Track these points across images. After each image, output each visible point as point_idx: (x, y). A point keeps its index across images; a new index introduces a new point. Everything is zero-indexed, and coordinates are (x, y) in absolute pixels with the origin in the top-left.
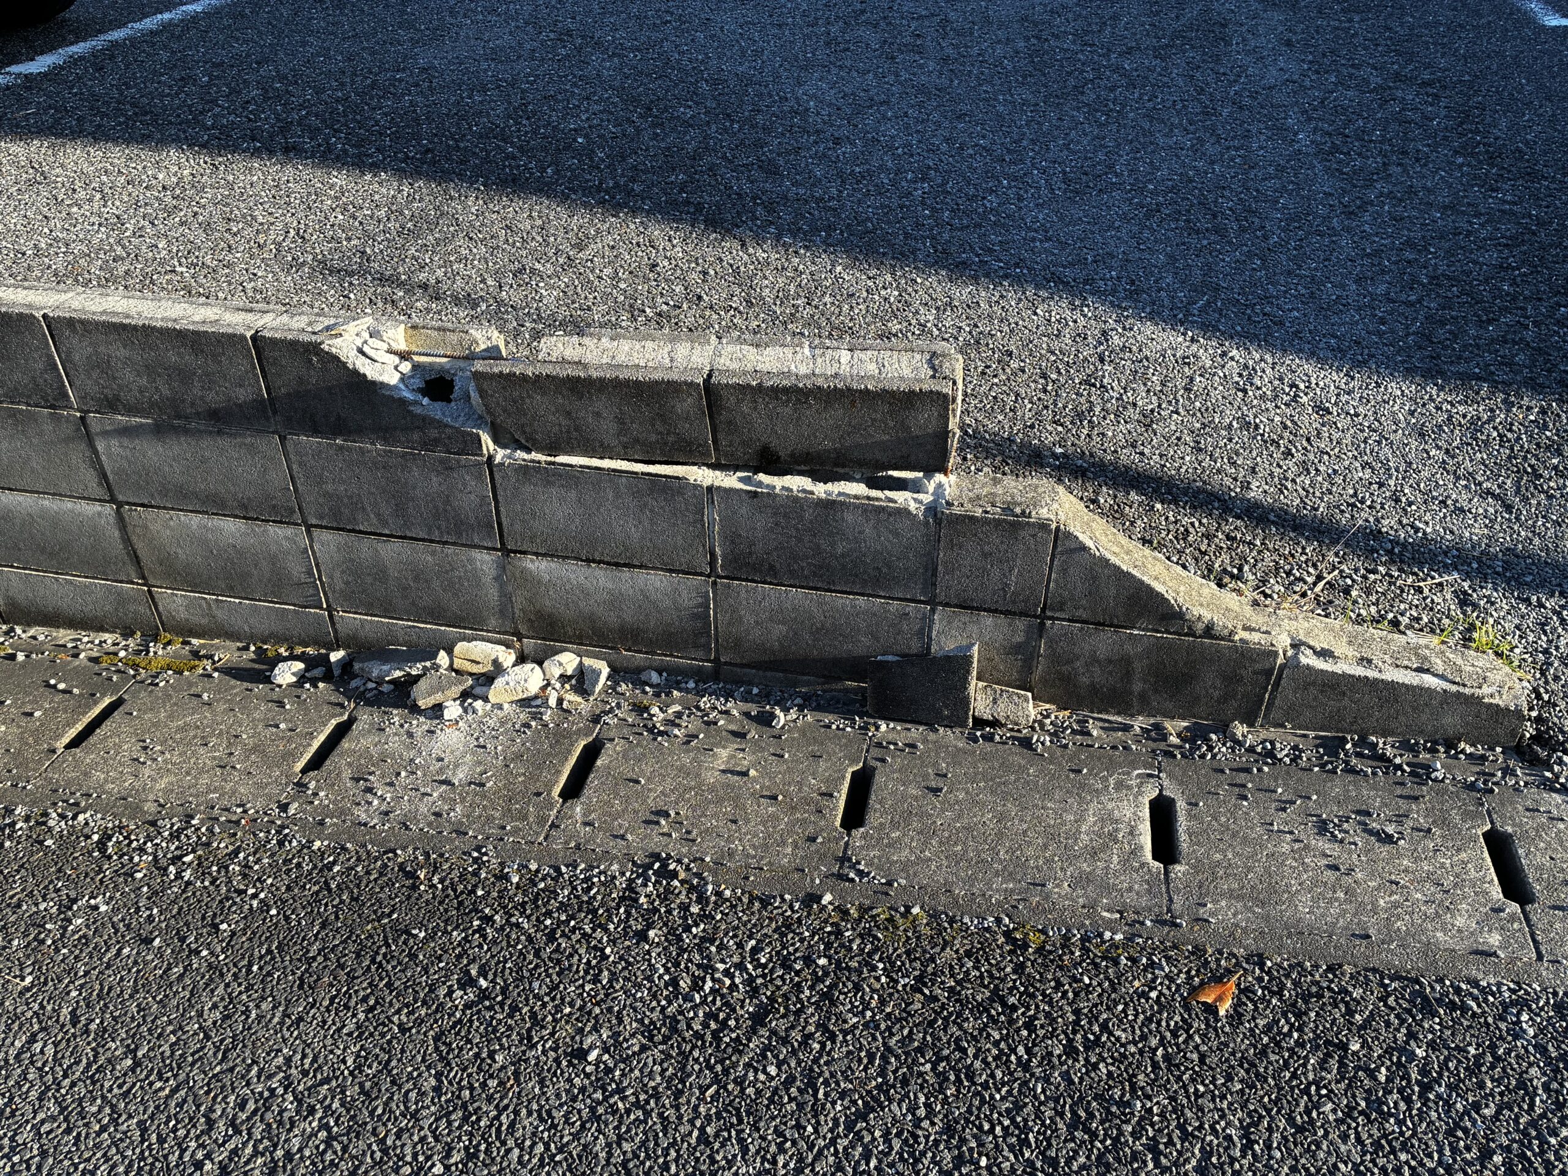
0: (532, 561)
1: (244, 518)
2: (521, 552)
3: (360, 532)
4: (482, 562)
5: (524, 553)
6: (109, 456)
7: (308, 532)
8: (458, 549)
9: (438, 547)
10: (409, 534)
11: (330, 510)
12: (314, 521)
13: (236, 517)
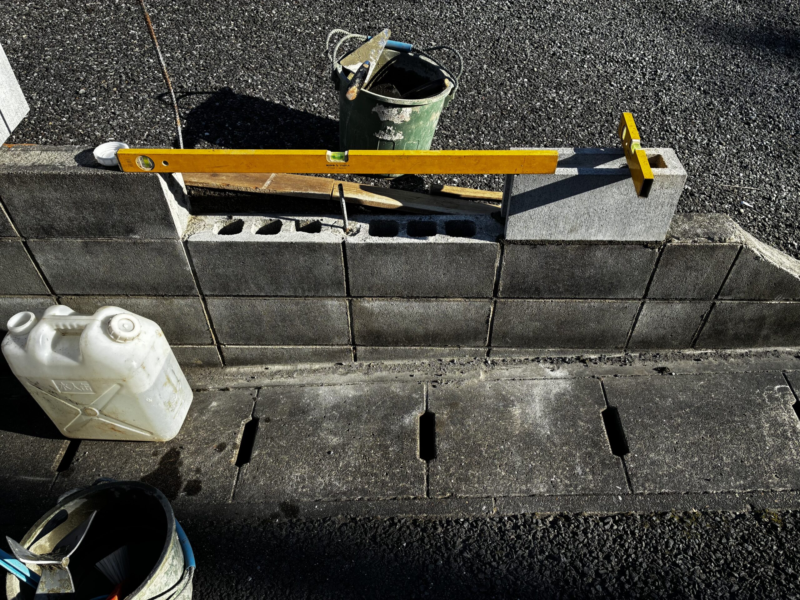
0: (368, 302)
1: (155, 296)
2: (361, 297)
3: (243, 296)
4: (332, 306)
5: (363, 297)
6: (47, 267)
7: (204, 300)
8: (315, 300)
9: (301, 300)
10: (279, 294)
11: (220, 285)
12: (208, 293)
13: (149, 295)
